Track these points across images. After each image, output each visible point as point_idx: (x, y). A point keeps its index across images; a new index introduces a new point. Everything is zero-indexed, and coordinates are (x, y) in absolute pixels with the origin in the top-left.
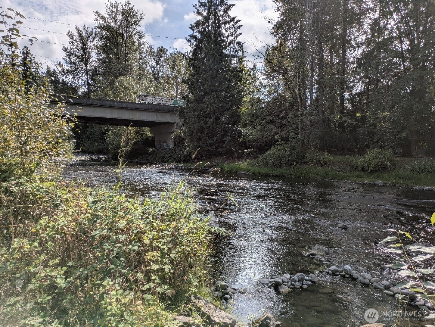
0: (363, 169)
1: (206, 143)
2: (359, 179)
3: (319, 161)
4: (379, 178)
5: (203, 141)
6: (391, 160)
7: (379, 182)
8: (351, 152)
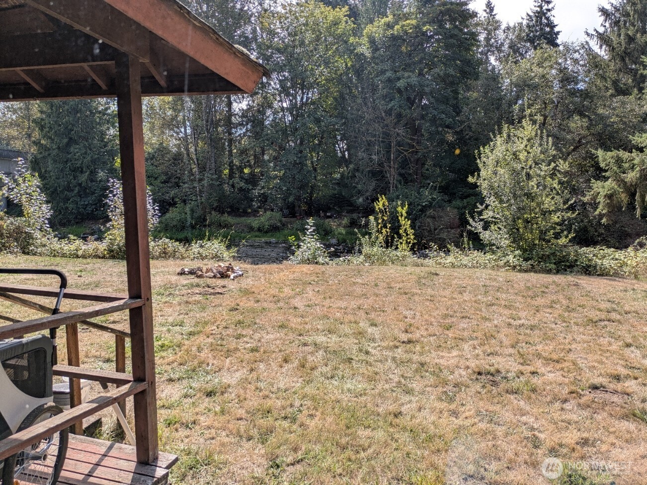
0: (259, 230)
1: (77, 204)
2: (257, 239)
3: (220, 224)
4: (272, 236)
5: (72, 202)
6: (281, 221)
7: (273, 240)
8: (245, 214)
